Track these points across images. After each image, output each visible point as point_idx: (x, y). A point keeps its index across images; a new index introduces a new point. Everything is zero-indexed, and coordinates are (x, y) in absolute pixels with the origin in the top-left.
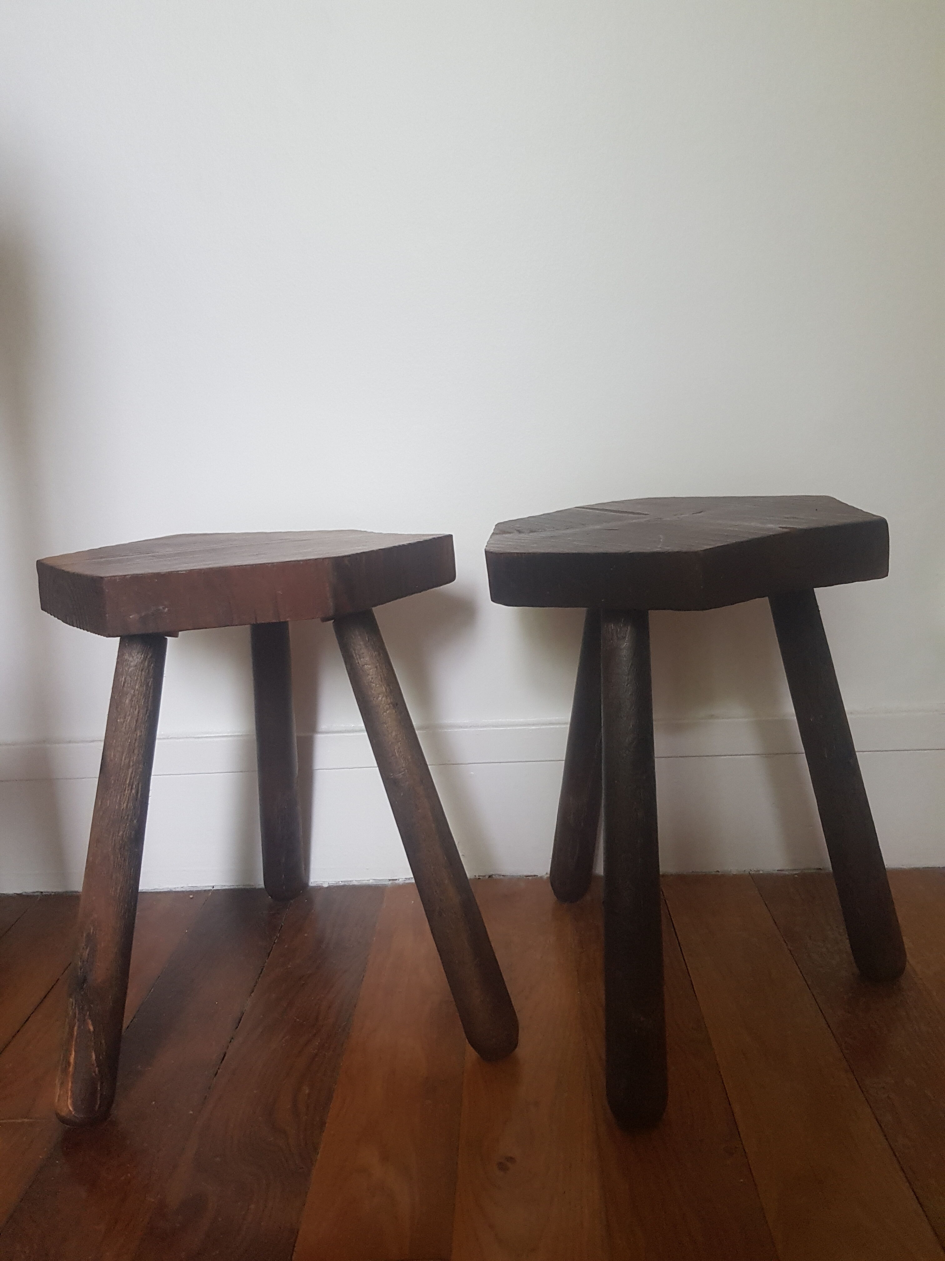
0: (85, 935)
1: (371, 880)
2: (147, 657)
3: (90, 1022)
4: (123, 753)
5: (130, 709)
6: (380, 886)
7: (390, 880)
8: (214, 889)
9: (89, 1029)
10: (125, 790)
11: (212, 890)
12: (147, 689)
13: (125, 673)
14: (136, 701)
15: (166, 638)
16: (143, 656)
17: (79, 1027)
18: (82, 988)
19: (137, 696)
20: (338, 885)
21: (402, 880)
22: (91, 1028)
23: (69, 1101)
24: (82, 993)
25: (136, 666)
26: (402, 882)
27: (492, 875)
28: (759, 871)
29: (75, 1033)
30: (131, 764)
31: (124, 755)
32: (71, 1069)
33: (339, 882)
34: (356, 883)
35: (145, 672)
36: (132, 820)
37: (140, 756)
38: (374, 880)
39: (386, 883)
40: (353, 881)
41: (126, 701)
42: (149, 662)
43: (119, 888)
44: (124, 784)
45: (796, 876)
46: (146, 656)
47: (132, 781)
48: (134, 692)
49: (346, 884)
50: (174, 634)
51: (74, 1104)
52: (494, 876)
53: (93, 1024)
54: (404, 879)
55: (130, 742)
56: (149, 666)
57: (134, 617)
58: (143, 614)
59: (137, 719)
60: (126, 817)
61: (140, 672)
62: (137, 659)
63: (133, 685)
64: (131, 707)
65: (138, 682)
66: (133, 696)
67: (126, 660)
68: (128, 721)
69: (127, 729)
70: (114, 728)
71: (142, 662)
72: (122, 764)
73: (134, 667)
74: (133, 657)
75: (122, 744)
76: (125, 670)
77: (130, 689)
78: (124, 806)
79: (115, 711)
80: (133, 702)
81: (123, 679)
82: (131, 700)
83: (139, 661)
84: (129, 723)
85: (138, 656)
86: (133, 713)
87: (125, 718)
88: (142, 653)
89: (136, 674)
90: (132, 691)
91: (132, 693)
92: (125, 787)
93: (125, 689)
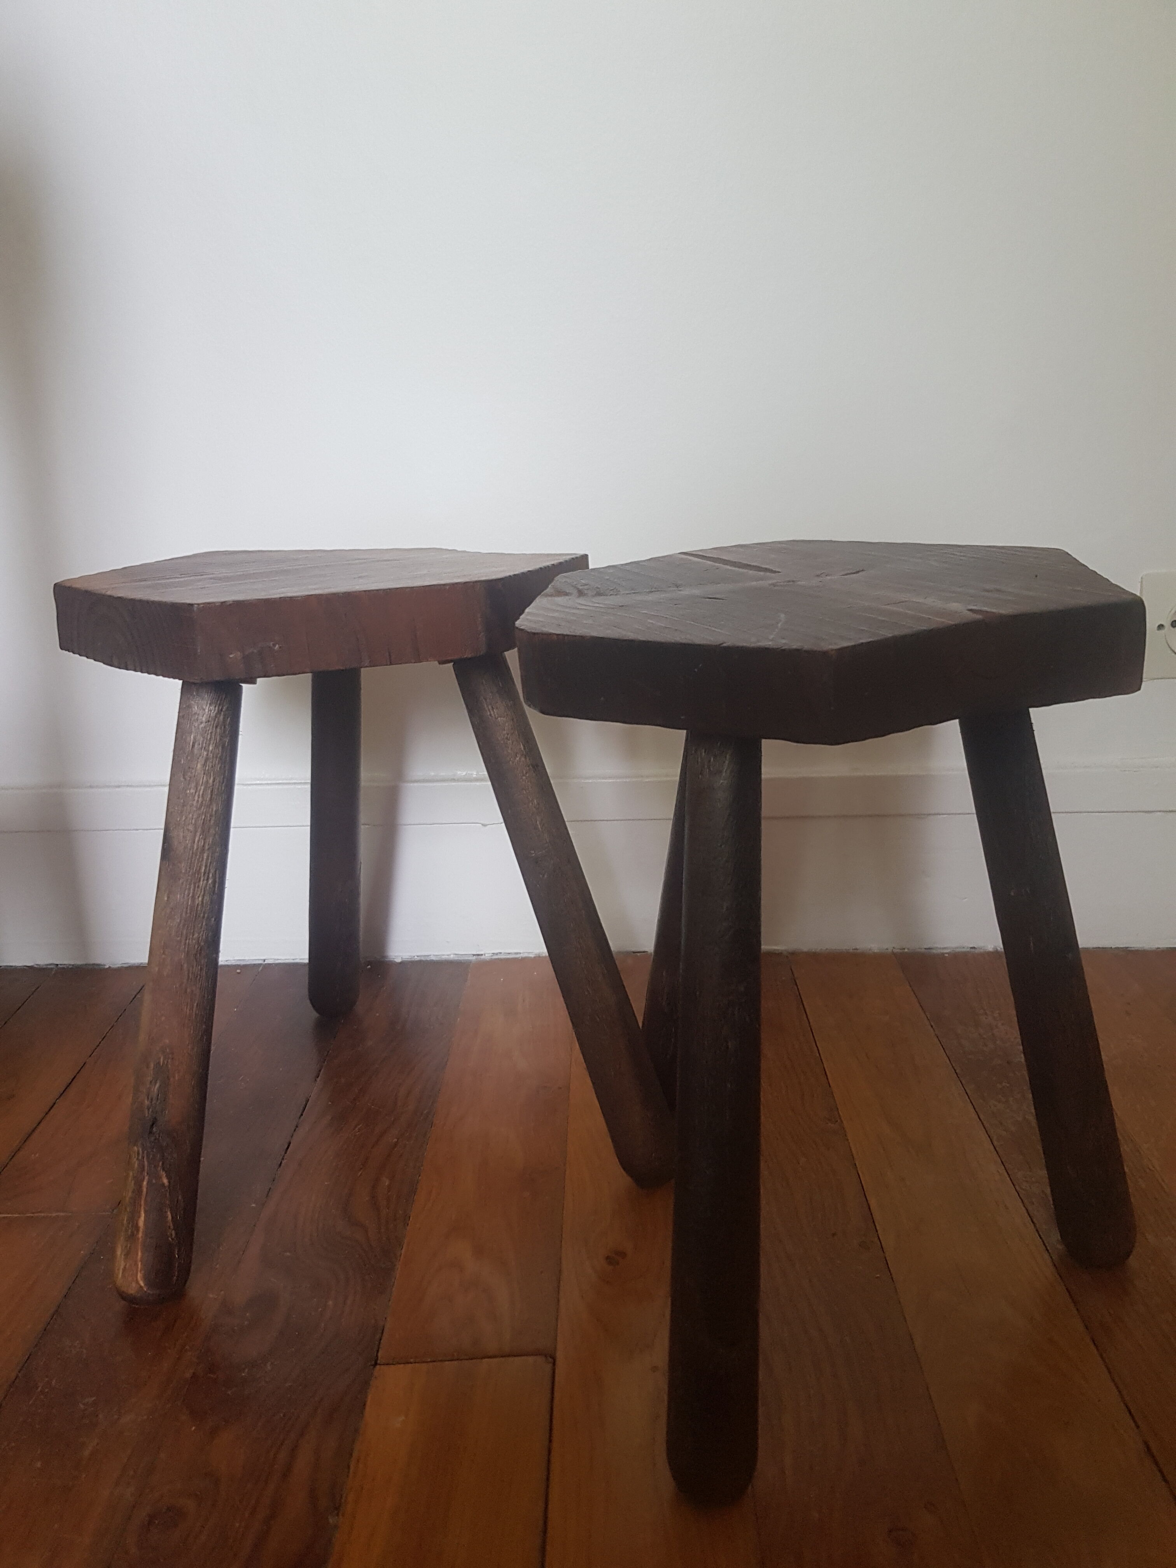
0: (152, 1065)
1: (452, 955)
2: (221, 710)
3: (163, 1174)
4: (196, 832)
5: (203, 777)
6: (463, 961)
7: (474, 955)
8: (265, 963)
9: (163, 1184)
10: (200, 881)
11: (261, 964)
12: (223, 752)
13: (193, 730)
14: (210, 766)
15: (241, 686)
16: (217, 708)
17: (149, 1182)
18: (151, 1132)
19: (211, 760)
20: (413, 959)
21: (488, 955)
22: (165, 1181)
23: (139, 1274)
24: (152, 1139)
25: (208, 721)
26: (489, 958)
28: (904, 949)
29: (145, 1190)
30: (207, 847)
32: (141, 1235)
33: (414, 956)
34: (434, 958)
35: (221, 728)
36: (209, 919)
37: (217, 836)
38: (456, 954)
39: (471, 958)
40: (430, 955)
41: (197, 766)
42: (225, 715)
43: (195, 1004)
44: (199, 872)
45: (947, 955)
46: (220, 708)
48: (207, 755)
49: (423, 959)
50: (252, 681)
51: (146, 1278)
53: (169, 1177)
54: (490, 955)
55: (204, 819)
56: (224, 721)
57: (235, 656)
58: (247, 653)
59: (213, 789)
60: (202, 915)
61: (214, 729)
62: (210, 712)
63: (206, 746)
64: (204, 774)
65: (212, 742)
66: (207, 760)
67: (195, 714)
68: (201, 792)
69: (200, 802)
70: (182, 801)
71: (216, 716)
72: (195, 848)
73: (206, 723)
74: (204, 710)
75: (193, 821)
76: (195, 727)
77: (203, 751)
78: (198, 900)
79: (182, 779)
80: (207, 768)
81: (192, 737)
82: (204, 765)
83: (213, 714)
84: (203, 794)
85: (212, 708)
86: (207, 782)
87: (197, 788)
88: (216, 703)
89: (210, 732)
90: (205, 753)
91: (205, 755)
92: (199, 876)
93: (196, 751)
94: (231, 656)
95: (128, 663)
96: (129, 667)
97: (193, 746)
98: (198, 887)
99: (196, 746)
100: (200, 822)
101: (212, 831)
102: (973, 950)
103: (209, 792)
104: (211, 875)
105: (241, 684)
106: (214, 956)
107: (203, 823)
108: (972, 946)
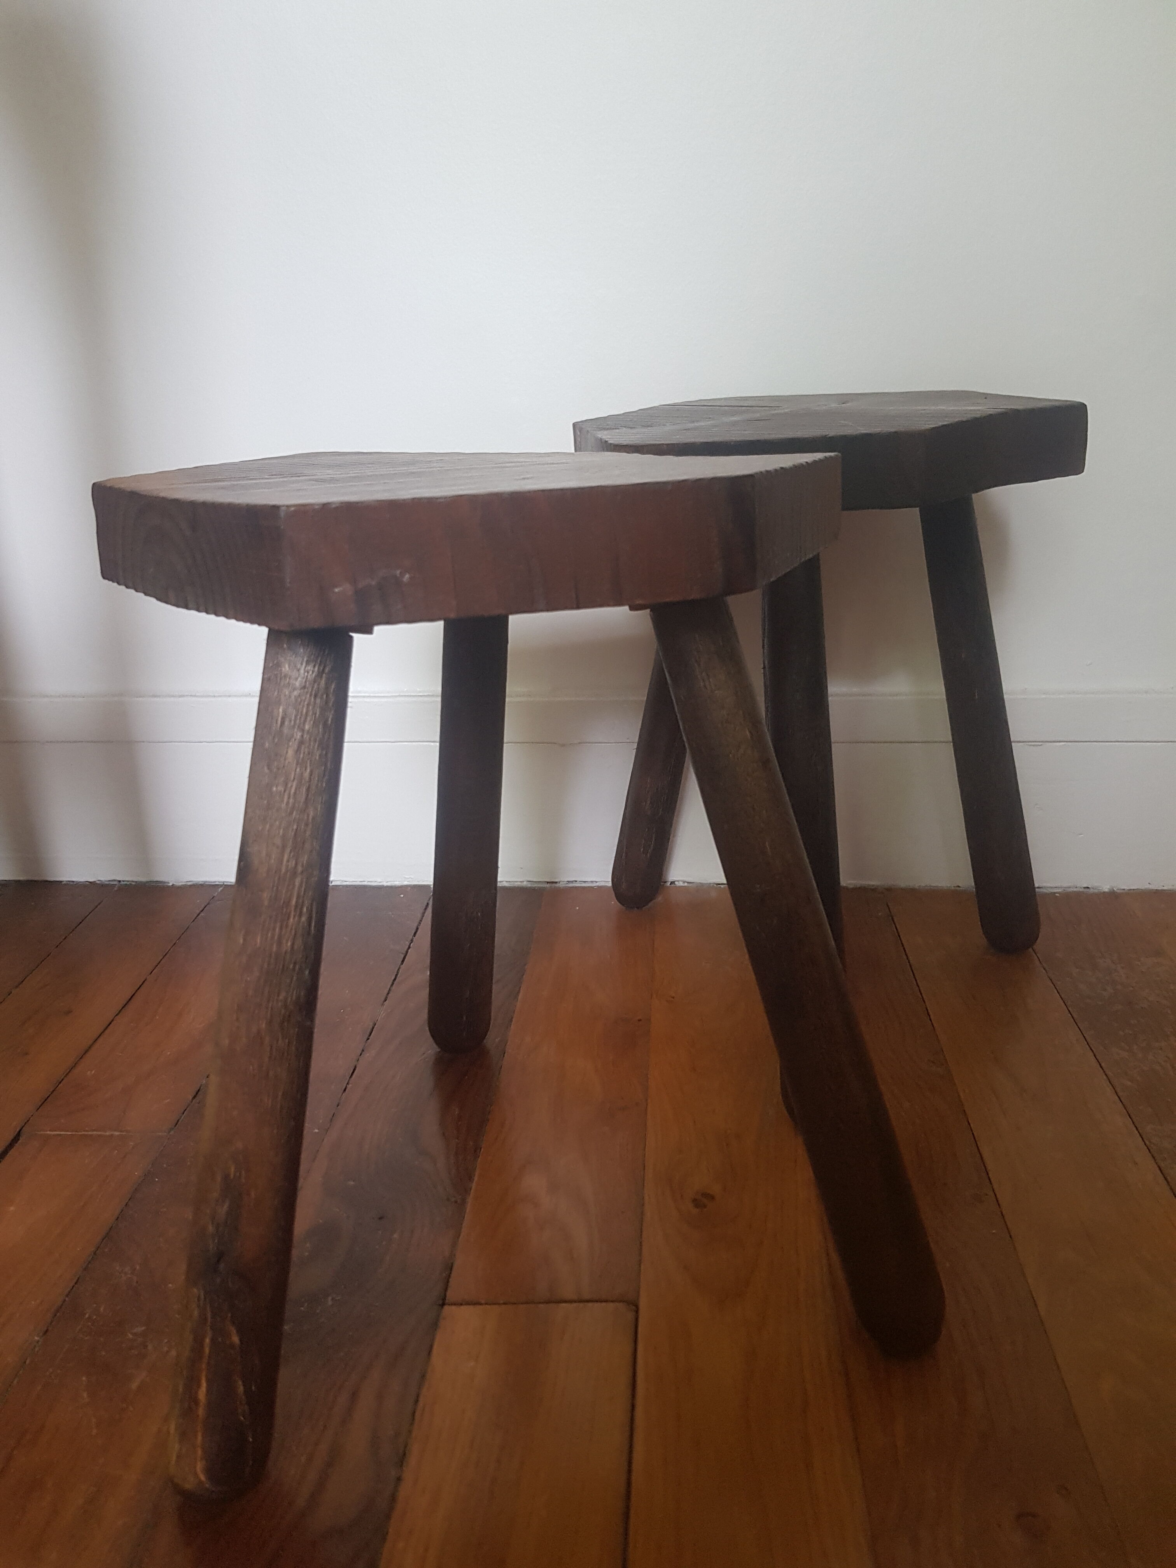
1: (525, 882)
2: (323, 670)
3: (233, 1330)
4: (284, 847)
5: (296, 768)
9: (233, 1343)
10: (288, 919)
13: (283, 700)
14: (306, 753)
15: (351, 637)
16: (316, 669)
17: (213, 1340)
18: (216, 1270)
19: (307, 744)
22: (236, 1339)
23: (199, 1465)
24: (218, 1279)
25: (304, 687)
27: (674, 882)
29: (207, 1350)
30: (300, 869)
31: (288, 850)
32: (201, 1411)
35: (322, 698)
41: (287, 752)
42: (328, 679)
43: (280, 1094)
44: (288, 905)
45: (1058, 895)
46: (321, 668)
47: (301, 901)
48: (302, 736)
50: (367, 629)
51: (208, 1471)
52: (676, 883)
53: (240, 1332)
55: (296, 830)
56: (327, 688)
57: (342, 590)
58: (360, 585)
59: (309, 785)
60: (291, 966)
61: (313, 699)
62: (306, 674)
63: (300, 724)
64: (297, 764)
65: (309, 719)
66: (301, 742)
67: (285, 676)
68: (293, 791)
69: (290, 805)
70: (266, 802)
71: (315, 681)
72: (283, 870)
73: (301, 689)
74: (299, 670)
75: (281, 831)
76: (285, 696)
77: (296, 730)
78: (287, 946)
79: (266, 770)
80: (302, 756)
81: (281, 710)
82: (297, 750)
83: (311, 676)
84: (295, 793)
85: (309, 668)
86: (302, 774)
87: (286, 785)
88: (316, 662)
89: (306, 703)
90: (299, 734)
91: (298, 737)
92: (288, 911)
93: (286, 730)
94: (336, 590)
95: (189, 598)
96: (190, 606)
97: (283, 723)
98: (287, 926)
99: (286, 723)
100: (291, 834)
101: (307, 846)
102: (1088, 890)
103: (304, 790)
104: (305, 910)
105: (351, 634)
106: (309, 1023)
107: (295, 835)
108: (1086, 886)
